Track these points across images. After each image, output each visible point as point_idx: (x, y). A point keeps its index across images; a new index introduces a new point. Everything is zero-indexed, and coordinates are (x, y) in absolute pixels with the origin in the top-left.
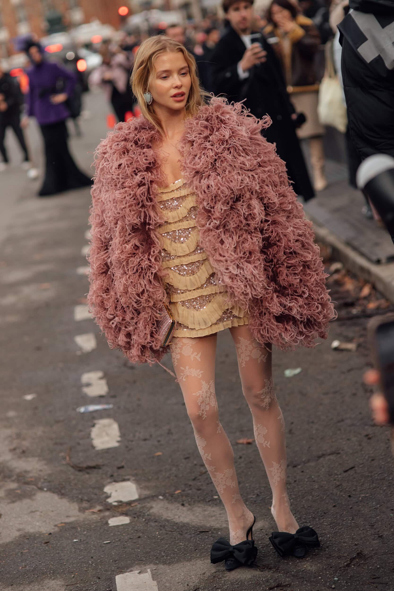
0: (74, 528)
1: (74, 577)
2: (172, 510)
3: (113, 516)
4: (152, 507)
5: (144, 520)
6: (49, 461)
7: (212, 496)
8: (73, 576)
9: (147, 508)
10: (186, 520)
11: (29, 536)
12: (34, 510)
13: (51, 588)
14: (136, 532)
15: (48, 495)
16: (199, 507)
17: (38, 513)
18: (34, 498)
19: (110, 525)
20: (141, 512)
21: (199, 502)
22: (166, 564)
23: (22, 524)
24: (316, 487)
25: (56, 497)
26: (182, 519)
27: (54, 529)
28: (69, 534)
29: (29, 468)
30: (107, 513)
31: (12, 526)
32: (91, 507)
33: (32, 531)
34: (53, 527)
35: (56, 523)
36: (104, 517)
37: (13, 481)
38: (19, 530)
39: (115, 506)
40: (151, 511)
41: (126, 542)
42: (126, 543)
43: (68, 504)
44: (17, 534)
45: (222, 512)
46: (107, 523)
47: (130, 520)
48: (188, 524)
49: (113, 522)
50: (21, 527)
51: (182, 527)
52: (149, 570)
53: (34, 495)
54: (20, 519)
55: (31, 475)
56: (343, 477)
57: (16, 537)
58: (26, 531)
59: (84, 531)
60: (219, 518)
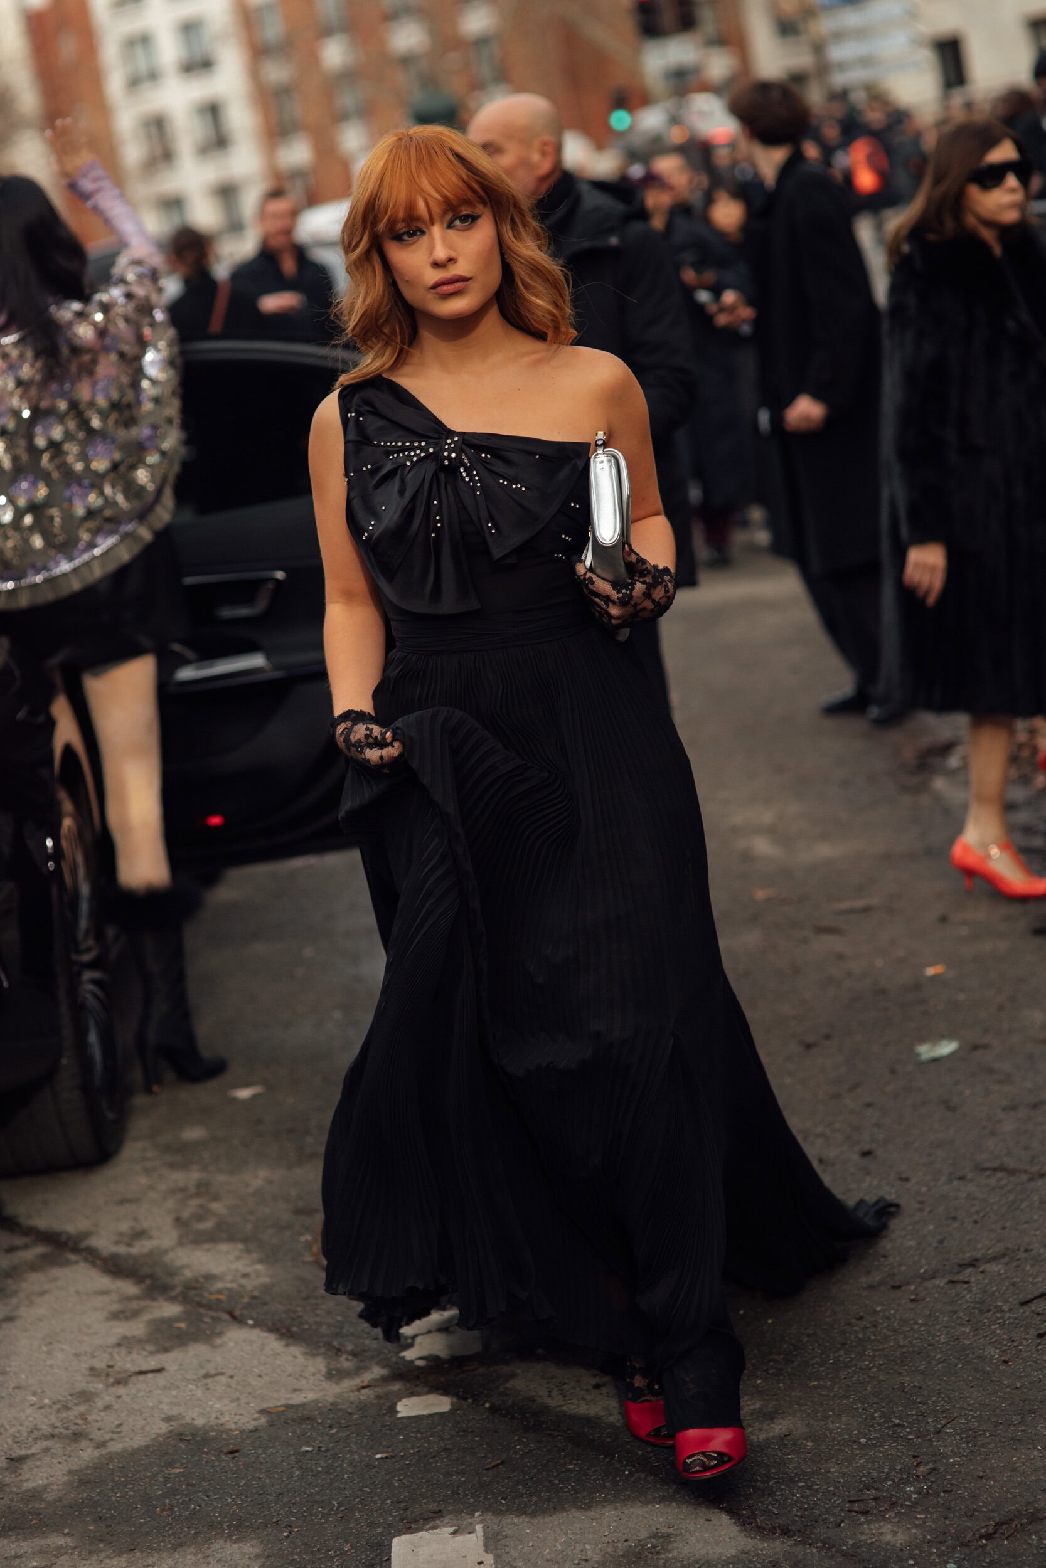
0: (308, 1419)
1: (287, 1537)
2: (563, 1384)
3: (412, 1394)
4: (513, 1376)
5: (488, 1405)
6: (271, 1256)
8: (285, 1534)
11: (193, 1435)
12: (213, 1372)
13: (226, 1562)
14: (461, 1433)
15: (256, 1336)
17: (223, 1379)
18: (218, 1341)
19: (399, 1415)
20: (484, 1386)
22: (525, 1513)
23: (178, 1404)
24: (943, 1339)
25: (273, 1343)
27: (255, 1419)
28: (294, 1432)
29: (215, 1270)
30: (397, 1387)
31: (152, 1408)
32: (357, 1371)
33: (200, 1422)
34: (256, 1416)
35: (265, 1406)
36: (387, 1395)
37: (173, 1299)
38: (168, 1419)
39: (419, 1368)
40: (510, 1385)
41: (433, 1457)
42: (431, 1460)
43: (301, 1359)
44: (164, 1428)
46: (393, 1410)
47: (452, 1404)
49: (407, 1408)
50: (174, 1411)
52: (479, 1528)
53: (221, 1334)
54: (174, 1393)
55: (219, 1285)
56: (1016, 1318)
57: (159, 1435)
58: (188, 1420)
59: (331, 1427)
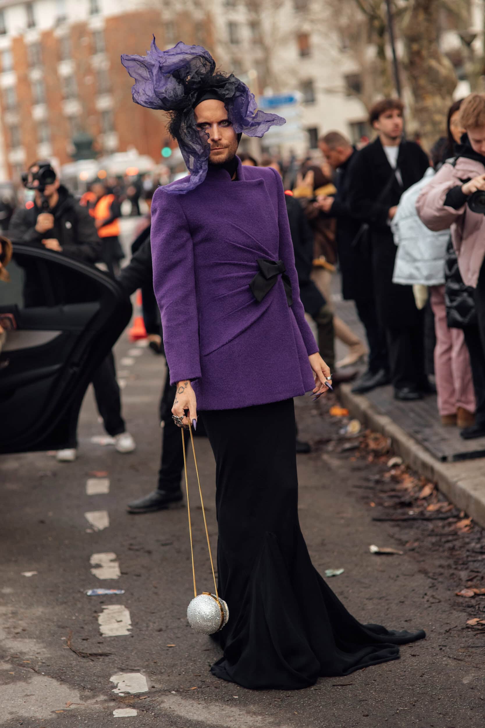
0: (74, 716)
2: (185, 706)
3: (119, 708)
4: (163, 702)
5: (153, 714)
6: (49, 645)
7: (232, 696)
9: (158, 702)
10: (201, 718)
11: (23, 720)
12: (29, 694)
14: (143, 725)
15: (46, 679)
16: (216, 706)
17: (34, 697)
18: (30, 681)
19: (115, 716)
20: (150, 705)
21: (216, 700)
23: (15, 707)
24: (350, 695)
25: (55, 683)
26: (195, 717)
27: (50, 715)
28: (68, 721)
29: (25, 650)
30: (112, 704)
31: (4, 708)
32: (94, 697)
33: (26, 715)
34: (50, 714)
35: (54, 710)
36: (108, 707)
37: (7, 662)
38: (11, 713)
39: (121, 697)
40: (162, 706)
43: (68, 691)
44: (10, 717)
45: (241, 713)
46: (111, 714)
47: (137, 713)
48: (202, 722)
49: (118, 713)
50: (14, 710)
51: (195, 724)
53: (30, 678)
54: (13, 702)
55: (27, 657)
56: (381, 688)
57: (8, 720)
58: (20, 714)
59: (85, 720)
60: (237, 719)
